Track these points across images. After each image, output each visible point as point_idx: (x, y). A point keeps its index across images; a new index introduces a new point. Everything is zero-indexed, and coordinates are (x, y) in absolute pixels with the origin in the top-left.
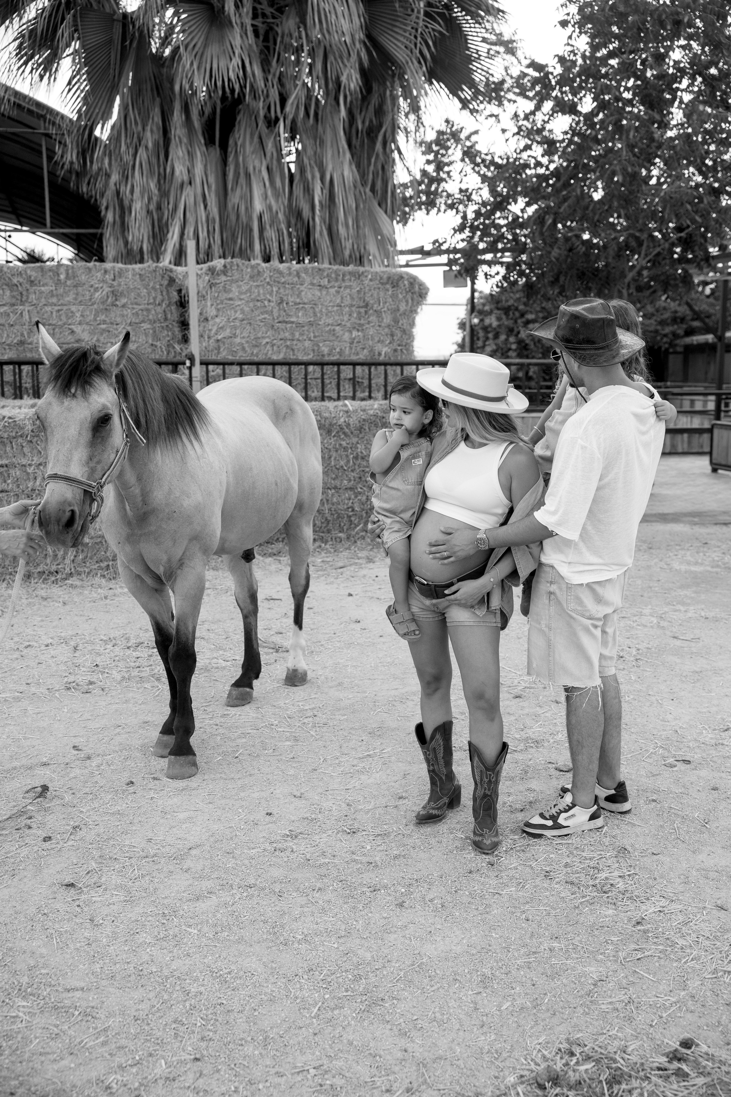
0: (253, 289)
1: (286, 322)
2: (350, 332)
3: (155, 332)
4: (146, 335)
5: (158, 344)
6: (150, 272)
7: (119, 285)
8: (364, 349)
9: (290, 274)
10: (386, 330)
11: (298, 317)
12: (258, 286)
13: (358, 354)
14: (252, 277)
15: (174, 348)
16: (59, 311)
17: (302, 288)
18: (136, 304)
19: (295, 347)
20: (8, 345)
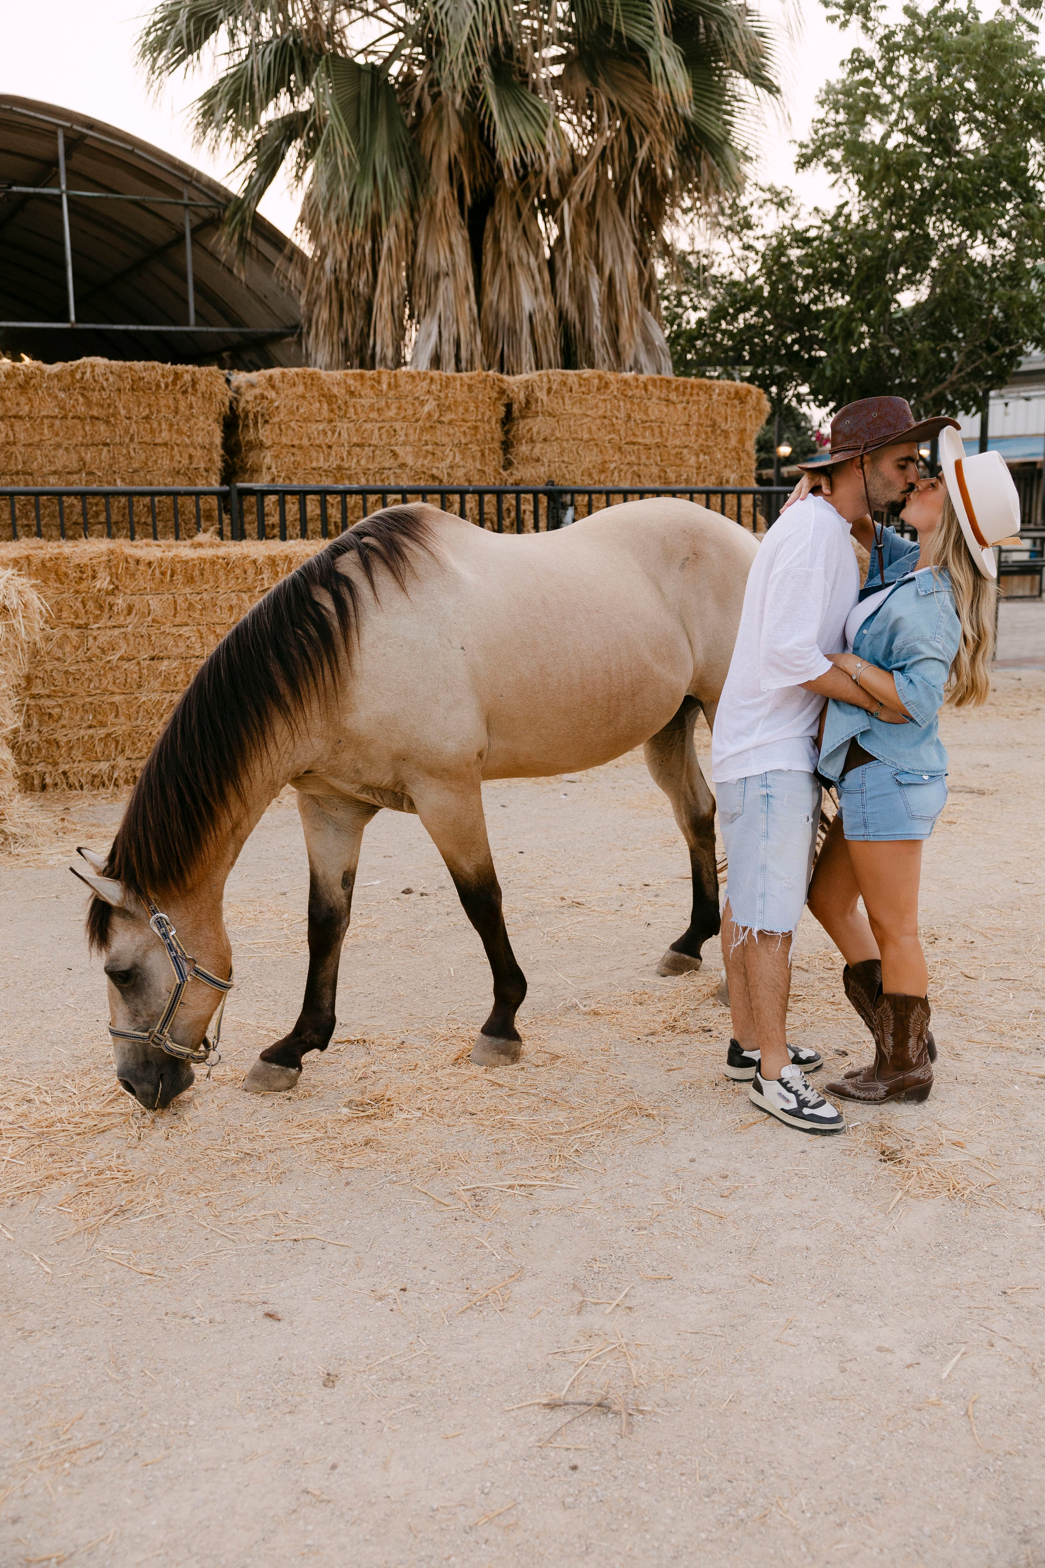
0: (600, 404)
1: (633, 443)
2: (698, 455)
3: (483, 455)
4: (474, 457)
5: (486, 469)
6: (481, 382)
7: (446, 397)
8: (710, 475)
9: (637, 387)
10: (733, 453)
11: (644, 437)
12: (605, 400)
13: (704, 481)
14: (599, 389)
15: (500, 474)
16: (380, 429)
17: (649, 403)
18: (464, 420)
19: (641, 473)
20: (325, 471)
